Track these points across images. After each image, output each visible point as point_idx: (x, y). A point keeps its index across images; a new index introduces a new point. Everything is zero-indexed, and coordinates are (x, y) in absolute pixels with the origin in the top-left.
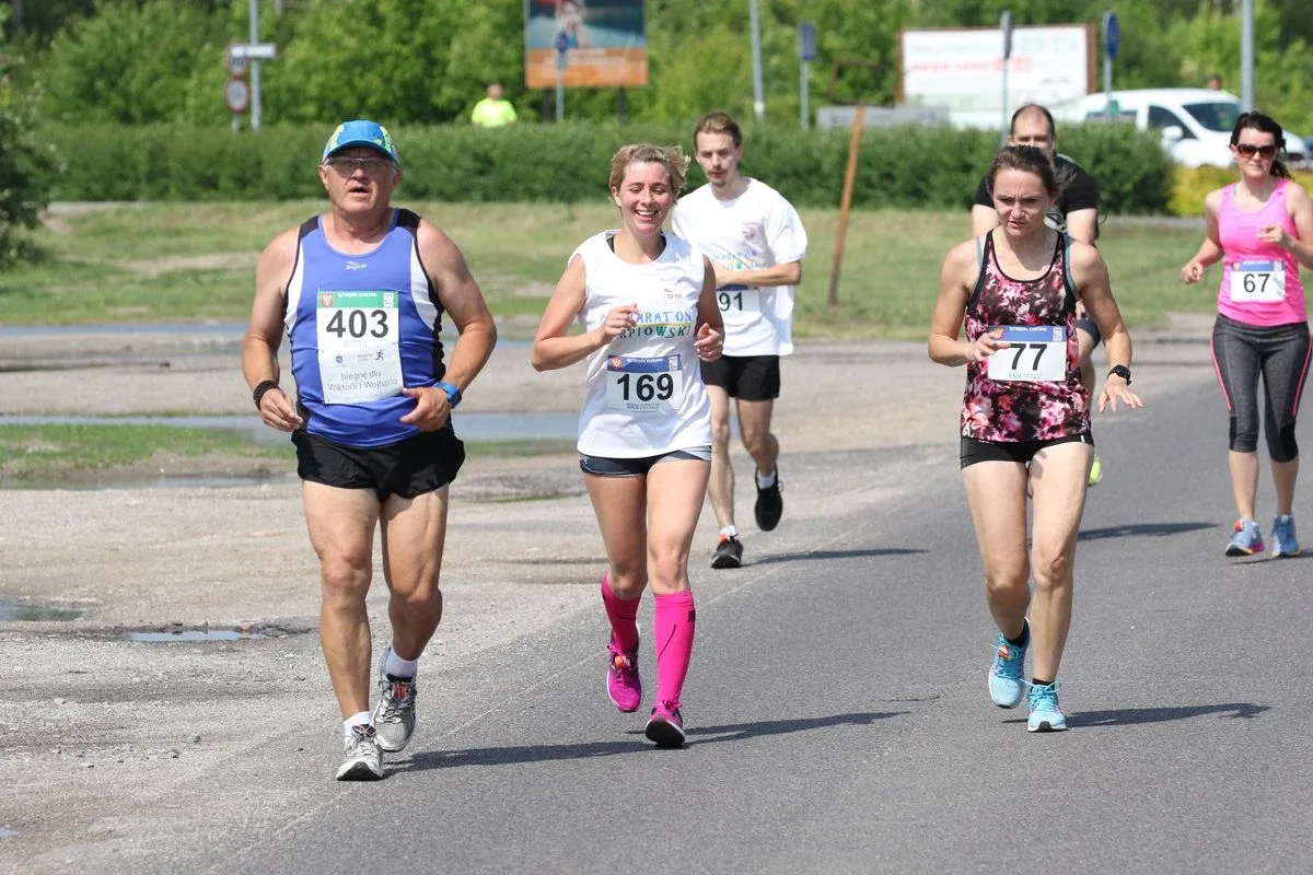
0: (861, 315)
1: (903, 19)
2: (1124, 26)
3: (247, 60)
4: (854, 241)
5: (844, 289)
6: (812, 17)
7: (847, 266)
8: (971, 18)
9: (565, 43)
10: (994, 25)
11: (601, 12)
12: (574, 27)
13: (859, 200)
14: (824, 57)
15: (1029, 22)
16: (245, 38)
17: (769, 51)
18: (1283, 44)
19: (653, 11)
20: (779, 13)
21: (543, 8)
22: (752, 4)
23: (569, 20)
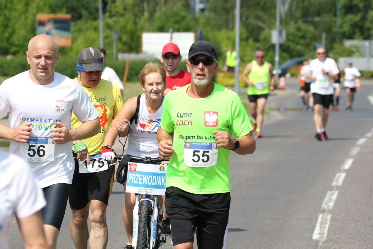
1: (143, 30)
2: (204, 33)
4: (127, 91)
6: (118, 28)
8: (161, 30)
9: (48, 33)
10: (167, 31)
11: (58, 25)
12: (50, 29)
14: (120, 39)
15: (178, 30)
17: (106, 37)
18: (247, 39)
19: (73, 26)
20: (108, 27)
21: (42, 23)
22: (101, 23)
23: (49, 27)
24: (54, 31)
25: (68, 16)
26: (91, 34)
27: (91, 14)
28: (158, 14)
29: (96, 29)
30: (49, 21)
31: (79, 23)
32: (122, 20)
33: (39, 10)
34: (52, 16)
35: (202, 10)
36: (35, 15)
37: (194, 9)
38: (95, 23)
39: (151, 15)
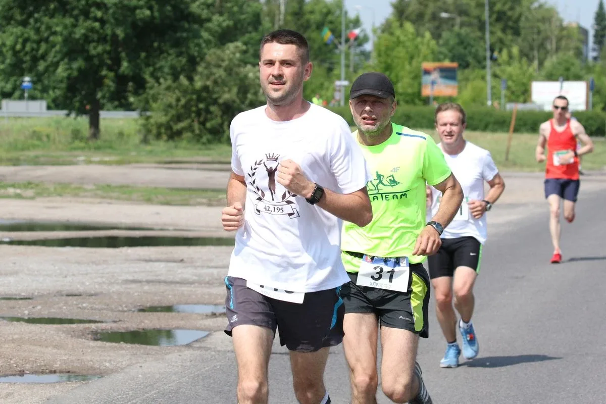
0: (515, 164)
1: (532, 78)
2: (596, 82)
3: (340, 86)
4: (514, 143)
5: (511, 157)
7: (512, 150)
9: (433, 83)
10: (557, 80)
11: (444, 74)
12: (436, 78)
13: (516, 130)
14: (508, 88)
15: (567, 79)
16: (339, 79)
17: (493, 88)
19: (460, 74)
20: (495, 76)
21: (427, 72)
22: (488, 73)
23: (435, 76)
24: (440, 81)
25: (455, 65)
26: (479, 83)
27: (479, 62)
28: (548, 64)
29: (483, 78)
30: (435, 69)
31: (467, 71)
32: (509, 69)
33: (425, 59)
34: (437, 64)
35: (595, 58)
36: (420, 63)
37: (587, 57)
38: (482, 72)
39: (541, 64)
